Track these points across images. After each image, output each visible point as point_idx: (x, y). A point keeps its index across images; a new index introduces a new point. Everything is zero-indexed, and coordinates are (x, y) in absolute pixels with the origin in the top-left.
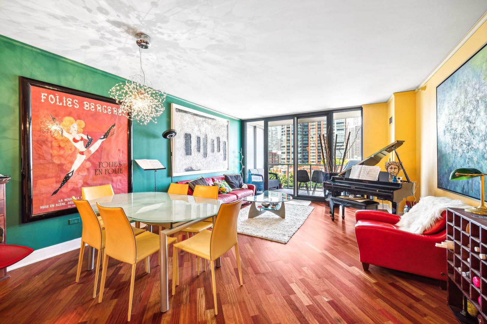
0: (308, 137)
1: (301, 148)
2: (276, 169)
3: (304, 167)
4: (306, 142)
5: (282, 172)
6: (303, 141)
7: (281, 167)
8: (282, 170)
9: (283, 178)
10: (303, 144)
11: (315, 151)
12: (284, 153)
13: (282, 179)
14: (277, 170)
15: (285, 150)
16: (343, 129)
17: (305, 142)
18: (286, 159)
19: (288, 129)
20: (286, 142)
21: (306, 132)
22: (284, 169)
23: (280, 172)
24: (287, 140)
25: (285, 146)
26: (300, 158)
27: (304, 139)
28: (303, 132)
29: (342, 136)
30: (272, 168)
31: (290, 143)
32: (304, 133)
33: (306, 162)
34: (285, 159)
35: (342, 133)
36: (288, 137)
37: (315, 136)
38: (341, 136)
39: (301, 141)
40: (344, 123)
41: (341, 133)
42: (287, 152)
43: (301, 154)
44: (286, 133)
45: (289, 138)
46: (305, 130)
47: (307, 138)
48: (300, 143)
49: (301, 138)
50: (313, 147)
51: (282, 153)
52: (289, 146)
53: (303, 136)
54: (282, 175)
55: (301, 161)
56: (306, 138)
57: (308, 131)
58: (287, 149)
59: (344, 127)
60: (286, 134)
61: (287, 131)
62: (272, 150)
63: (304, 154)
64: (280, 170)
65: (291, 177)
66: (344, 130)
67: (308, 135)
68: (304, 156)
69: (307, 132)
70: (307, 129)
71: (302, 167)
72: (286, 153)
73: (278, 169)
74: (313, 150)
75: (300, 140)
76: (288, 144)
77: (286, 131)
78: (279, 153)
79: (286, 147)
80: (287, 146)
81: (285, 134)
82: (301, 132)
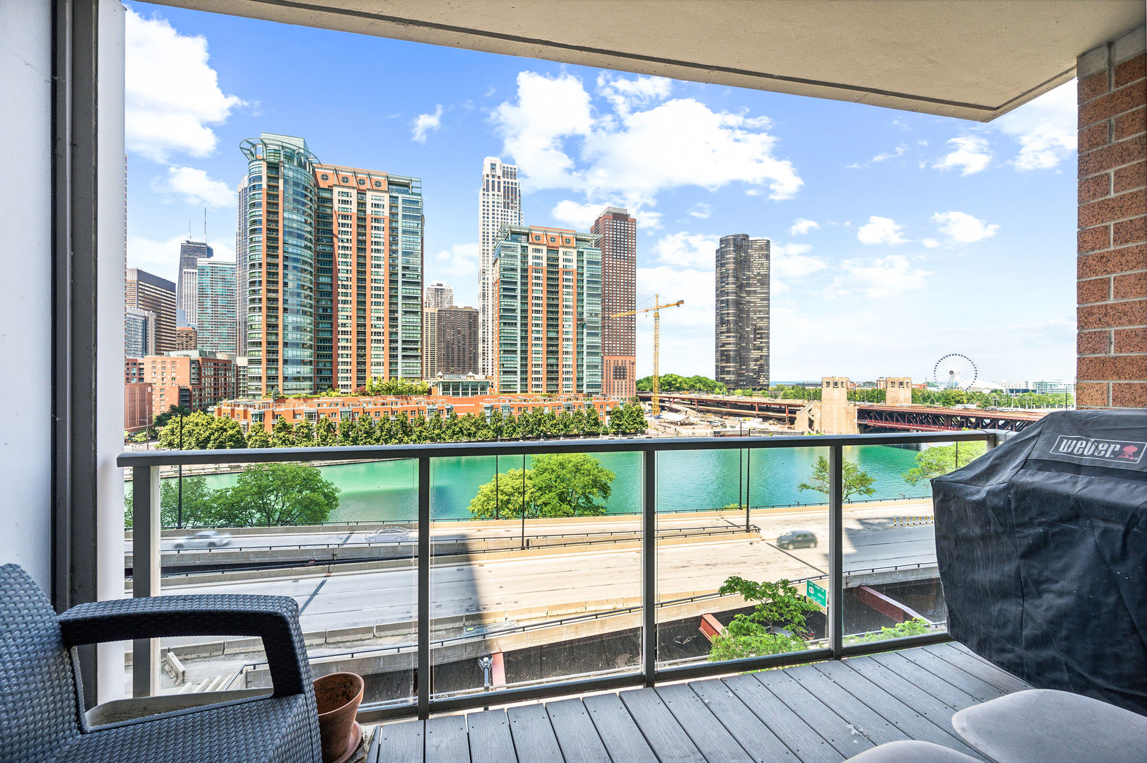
0: (332, 324)
1: (312, 351)
2: (230, 408)
3: (321, 400)
4: (327, 336)
5: (249, 416)
6: (318, 331)
7: (249, 403)
8: (251, 411)
9: (254, 433)
10: (318, 339)
11: (349, 360)
12: (259, 362)
13: (250, 437)
14: (233, 411)
15: (261, 354)
16: (415, 313)
17: (322, 335)
18: (264, 379)
19: (272, 295)
20: (264, 331)
21: (325, 309)
22: (257, 406)
23: (245, 417)
24: (269, 326)
25: (260, 343)
26: (309, 375)
27: (320, 326)
28: (317, 308)
29: (415, 328)
30: (215, 407)
31: (277, 335)
32: (321, 310)
33: (326, 387)
34: (260, 378)
35: (415, 320)
36: (271, 317)
37: (349, 321)
38: (412, 328)
39: (310, 332)
40: (419, 299)
41: (411, 320)
42: (269, 360)
43: (312, 367)
44: (264, 304)
45: (273, 320)
46: (324, 303)
47: (329, 326)
48: (308, 337)
49: (310, 324)
50: (344, 348)
51: (251, 362)
52: (277, 343)
53: (318, 318)
54: (251, 424)
55: (312, 383)
56: (326, 326)
57: (331, 308)
58: (268, 352)
59: (419, 307)
60: (264, 309)
61: (269, 299)
62: (214, 354)
63: (321, 366)
64: (245, 411)
65: (280, 428)
66: (419, 313)
67: (331, 316)
68: (319, 371)
69: (329, 310)
70: (329, 303)
71: (315, 400)
72: (264, 362)
73: (236, 408)
74: (345, 356)
75: (308, 329)
76: (273, 338)
77: (264, 300)
78: (241, 361)
79: (264, 345)
80: (269, 343)
81: (260, 308)
82: (311, 308)
